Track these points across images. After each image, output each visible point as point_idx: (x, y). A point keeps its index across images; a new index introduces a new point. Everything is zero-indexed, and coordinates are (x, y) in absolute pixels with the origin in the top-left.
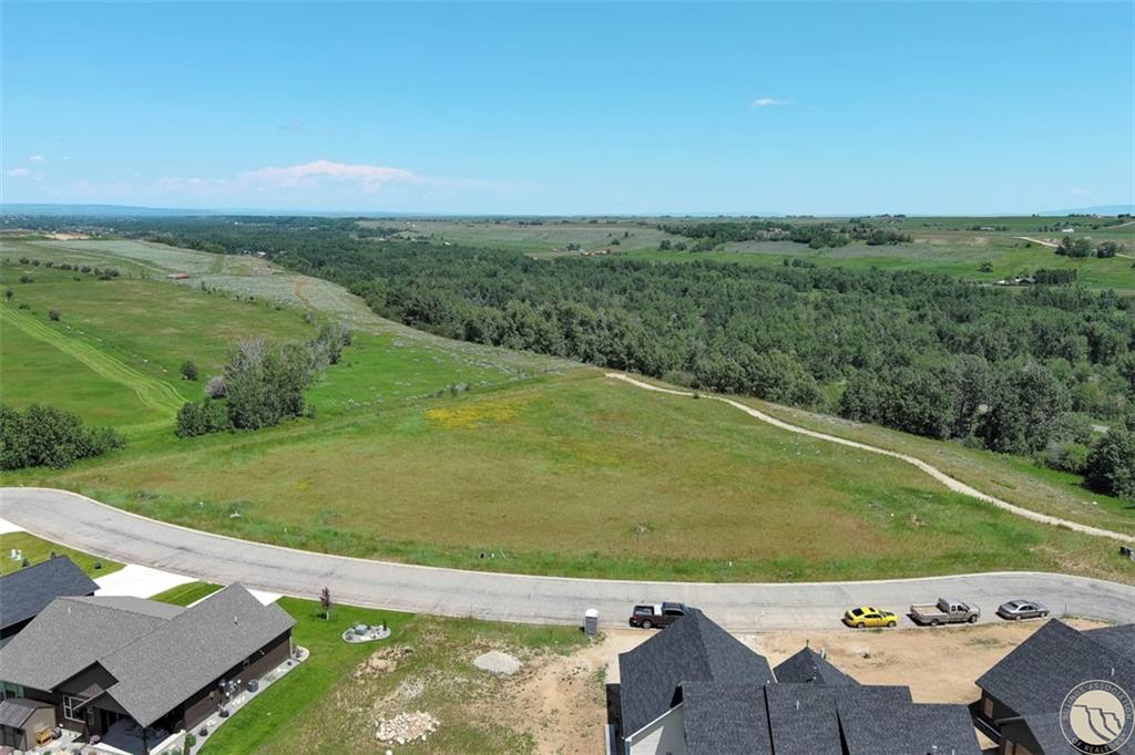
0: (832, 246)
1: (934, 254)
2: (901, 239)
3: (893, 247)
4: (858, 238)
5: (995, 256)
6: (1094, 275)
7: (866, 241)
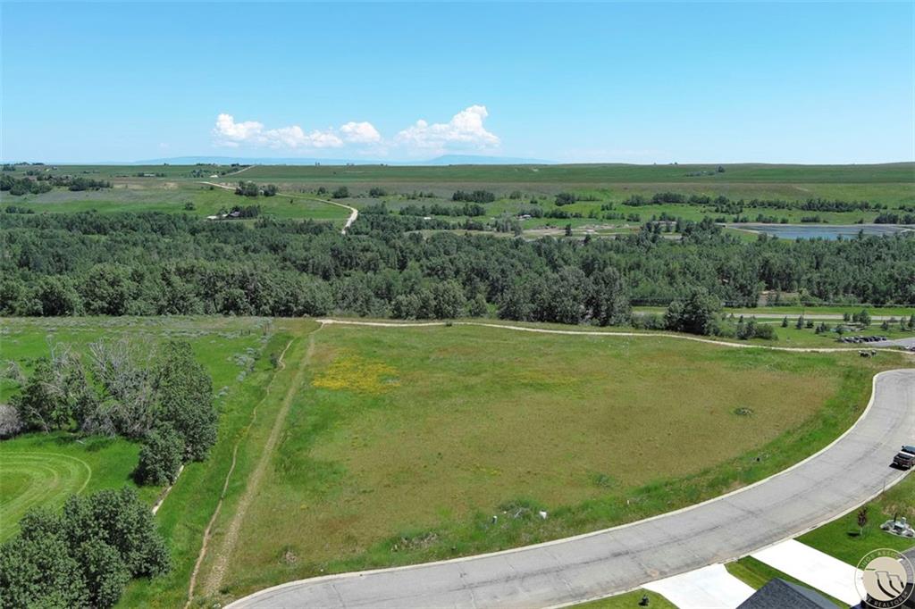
0: (36, 193)
1: (138, 197)
2: (101, 185)
3: (96, 192)
4: (59, 183)
5: (189, 198)
6: (270, 209)
7: (68, 188)
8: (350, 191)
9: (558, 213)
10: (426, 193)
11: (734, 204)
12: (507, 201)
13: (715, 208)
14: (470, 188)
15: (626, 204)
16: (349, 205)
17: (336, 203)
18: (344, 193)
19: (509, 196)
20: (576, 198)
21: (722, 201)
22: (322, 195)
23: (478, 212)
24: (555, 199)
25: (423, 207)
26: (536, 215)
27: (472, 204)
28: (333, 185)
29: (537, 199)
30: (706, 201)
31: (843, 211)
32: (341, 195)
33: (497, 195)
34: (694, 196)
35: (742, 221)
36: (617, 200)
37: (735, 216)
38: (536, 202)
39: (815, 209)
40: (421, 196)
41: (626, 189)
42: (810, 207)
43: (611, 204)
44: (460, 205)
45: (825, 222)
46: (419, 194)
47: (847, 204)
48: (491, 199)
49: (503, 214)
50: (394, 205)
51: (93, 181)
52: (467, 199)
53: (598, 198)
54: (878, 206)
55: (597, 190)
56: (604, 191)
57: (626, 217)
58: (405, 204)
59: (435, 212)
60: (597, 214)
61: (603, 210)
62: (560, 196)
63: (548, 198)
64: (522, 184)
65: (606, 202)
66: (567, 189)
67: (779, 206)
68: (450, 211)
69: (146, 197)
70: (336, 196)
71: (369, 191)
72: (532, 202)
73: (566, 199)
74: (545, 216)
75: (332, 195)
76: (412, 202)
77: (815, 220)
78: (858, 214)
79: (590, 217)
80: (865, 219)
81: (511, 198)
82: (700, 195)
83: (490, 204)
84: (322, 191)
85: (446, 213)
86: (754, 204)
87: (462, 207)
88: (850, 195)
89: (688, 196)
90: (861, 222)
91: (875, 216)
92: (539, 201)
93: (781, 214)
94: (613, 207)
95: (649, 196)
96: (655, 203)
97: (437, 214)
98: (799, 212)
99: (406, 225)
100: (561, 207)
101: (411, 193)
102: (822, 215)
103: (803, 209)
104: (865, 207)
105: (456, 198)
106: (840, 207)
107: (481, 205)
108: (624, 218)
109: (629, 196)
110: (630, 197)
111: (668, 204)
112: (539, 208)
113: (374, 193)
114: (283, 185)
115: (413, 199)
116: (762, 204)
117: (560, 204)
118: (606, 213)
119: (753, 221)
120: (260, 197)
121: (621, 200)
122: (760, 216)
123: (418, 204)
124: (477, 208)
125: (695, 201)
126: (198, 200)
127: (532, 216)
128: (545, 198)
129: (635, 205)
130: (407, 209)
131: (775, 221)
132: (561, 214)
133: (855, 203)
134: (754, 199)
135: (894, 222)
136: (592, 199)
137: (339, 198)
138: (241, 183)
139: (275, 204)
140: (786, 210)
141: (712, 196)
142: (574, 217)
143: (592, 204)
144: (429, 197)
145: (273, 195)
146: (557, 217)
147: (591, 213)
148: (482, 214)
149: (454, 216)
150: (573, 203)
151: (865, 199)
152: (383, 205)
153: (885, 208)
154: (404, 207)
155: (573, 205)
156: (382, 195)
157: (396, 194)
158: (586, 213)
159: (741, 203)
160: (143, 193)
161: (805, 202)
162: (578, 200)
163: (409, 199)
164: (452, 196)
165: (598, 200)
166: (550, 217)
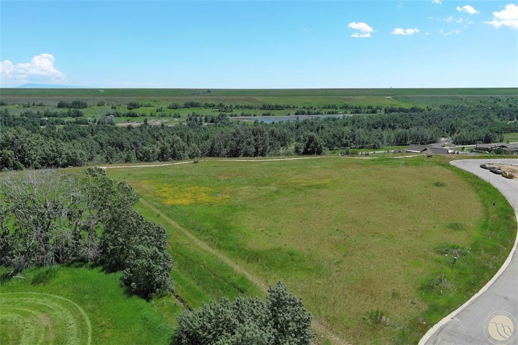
9: (131, 114)
10: (37, 103)
11: (227, 107)
12: (96, 108)
13: (218, 110)
14: (69, 100)
15: (169, 108)
19: (96, 104)
21: (221, 105)
23: (79, 115)
24: (127, 106)
25: (38, 112)
26: (118, 115)
27: (73, 109)
29: (115, 105)
30: (213, 106)
31: (280, 110)
33: (88, 104)
34: (207, 104)
35: (234, 116)
36: (164, 106)
37: (231, 113)
38: (115, 108)
39: (268, 109)
40: (34, 105)
41: (167, 100)
42: (264, 108)
43: (162, 108)
44: (66, 110)
45: (273, 115)
46: (32, 104)
47: (280, 107)
48: (85, 106)
49: (95, 115)
50: (15, 111)
52: (68, 106)
53: (152, 105)
54: (294, 107)
55: (151, 101)
56: (155, 101)
57: (173, 115)
58: (23, 110)
59: (48, 115)
60: (155, 114)
61: (157, 111)
62: (130, 104)
63: (122, 106)
65: (158, 107)
66: (133, 100)
67: (249, 108)
68: (58, 114)
72: (112, 108)
74: (123, 116)
76: (28, 109)
77: (269, 115)
78: (286, 111)
79: (151, 116)
80: (291, 114)
81: (98, 105)
82: (210, 103)
83: (85, 109)
85: (56, 115)
86: (237, 107)
87: (66, 112)
88: (281, 102)
89: (203, 104)
90: (289, 115)
91: (294, 112)
92: (117, 107)
93: (252, 112)
95: (182, 104)
96: (186, 107)
97: (50, 116)
98: (260, 111)
100: (132, 110)
101: (25, 103)
102: (272, 112)
103: (261, 109)
104: (288, 107)
106: (278, 108)
107: (79, 110)
108: (171, 116)
109: (170, 103)
111: (193, 108)
112: (118, 111)
115: (28, 107)
116: (242, 107)
117: (130, 109)
118: (160, 113)
119: (239, 116)
121: (166, 106)
122: (243, 113)
123: (34, 111)
124: (78, 112)
125: (207, 106)
127: (115, 116)
128: (120, 106)
129: (175, 109)
130: (26, 113)
131: (250, 115)
132: (133, 114)
133: (284, 105)
134: (237, 104)
135: (303, 114)
136: (149, 106)
140: (253, 110)
141: (216, 103)
142: (142, 116)
143: (150, 108)
144: (40, 105)
146: (131, 117)
147: (152, 114)
148: (81, 116)
149: (62, 117)
150: (138, 108)
151: (288, 104)
152: (6, 111)
153: (297, 108)
154: (23, 113)
155: (138, 109)
156: (3, 105)
157: (13, 104)
158: (148, 113)
159: (231, 107)
161: (262, 106)
162: (141, 106)
163: (24, 107)
164: (57, 105)
165: (153, 106)
166: (127, 116)
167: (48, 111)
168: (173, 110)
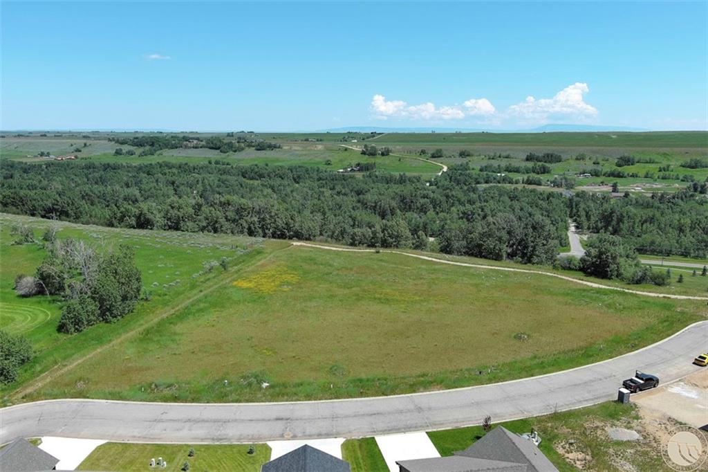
0: (235, 151)
1: (297, 155)
2: (275, 147)
3: (272, 151)
4: (250, 146)
5: (329, 156)
6: (382, 165)
7: (254, 148)
8: (444, 153)
9: (616, 173)
10: (504, 154)
12: (572, 162)
14: (540, 151)
15: (683, 166)
16: (441, 163)
17: (432, 161)
18: (439, 154)
19: (574, 157)
20: (636, 160)
22: (423, 155)
23: (545, 171)
24: (616, 161)
25: (499, 166)
26: (596, 174)
27: (540, 164)
28: (432, 148)
29: (600, 160)
32: (437, 155)
33: (564, 157)
36: (675, 162)
38: (598, 164)
40: (500, 157)
41: (686, 153)
43: (668, 166)
44: (530, 165)
46: (498, 155)
48: (559, 160)
50: (476, 164)
51: (270, 144)
53: (656, 160)
55: (658, 154)
56: (665, 155)
57: (681, 177)
58: (485, 163)
59: (508, 170)
60: (653, 174)
61: (660, 171)
62: (621, 158)
63: (610, 159)
64: (588, 148)
65: (664, 163)
66: (629, 152)
68: (521, 169)
69: (301, 155)
70: (433, 156)
71: (459, 152)
72: (594, 163)
73: (627, 161)
74: (604, 175)
75: (430, 155)
76: (492, 162)
79: (646, 177)
81: (577, 159)
83: (557, 164)
84: (423, 152)
85: (517, 171)
92: (601, 163)
94: (670, 169)
97: (510, 171)
99: (477, 179)
100: (620, 168)
101: (492, 154)
105: (528, 159)
107: (547, 165)
108: (679, 179)
110: (689, 161)
112: (599, 168)
113: (462, 154)
114: (395, 147)
115: (493, 159)
117: (620, 166)
118: (661, 174)
120: (378, 156)
121: (679, 163)
123: (495, 163)
124: (545, 168)
126: (334, 158)
127: (592, 175)
128: (607, 160)
129: (693, 167)
130: (486, 167)
132: (619, 173)
136: (651, 162)
137: (435, 157)
138: (366, 146)
139: (387, 162)
142: (631, 176)
143: (650, 165)
144: (507, 157)
145: (388, 155)
146: (614, 177)
147: (647, 174)
148: (548, 172)
149: (524, 173)
150: (632, 165)
152: (467, 164)
154: (483, 165)
155: (631, 166)
156: (468, 155)
157: (480, 155)
158: (642, 173)
160: (301, 153)
162: (638, 162)
163: (489, 159)
164: (525, 157)
165: (657, 163)
166: (609, 176)
167: (510, 164)
168: (688, 169)
